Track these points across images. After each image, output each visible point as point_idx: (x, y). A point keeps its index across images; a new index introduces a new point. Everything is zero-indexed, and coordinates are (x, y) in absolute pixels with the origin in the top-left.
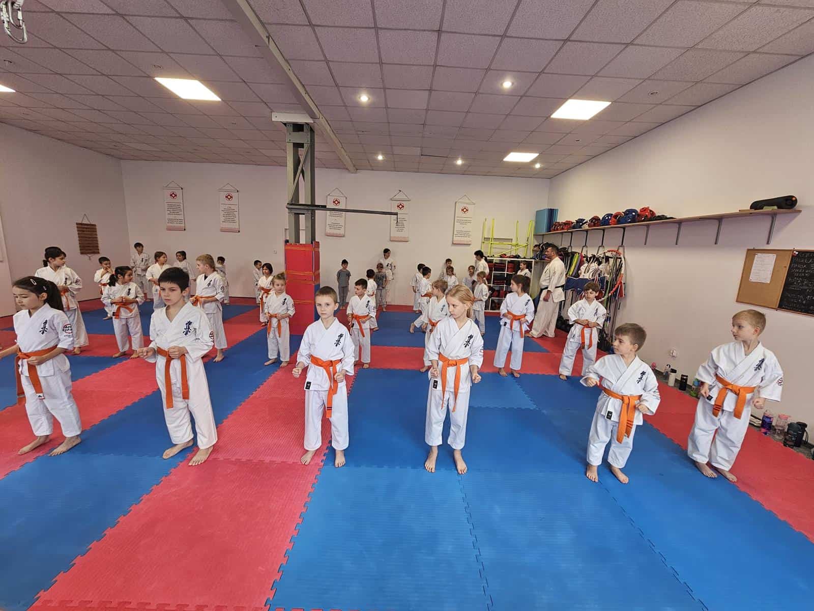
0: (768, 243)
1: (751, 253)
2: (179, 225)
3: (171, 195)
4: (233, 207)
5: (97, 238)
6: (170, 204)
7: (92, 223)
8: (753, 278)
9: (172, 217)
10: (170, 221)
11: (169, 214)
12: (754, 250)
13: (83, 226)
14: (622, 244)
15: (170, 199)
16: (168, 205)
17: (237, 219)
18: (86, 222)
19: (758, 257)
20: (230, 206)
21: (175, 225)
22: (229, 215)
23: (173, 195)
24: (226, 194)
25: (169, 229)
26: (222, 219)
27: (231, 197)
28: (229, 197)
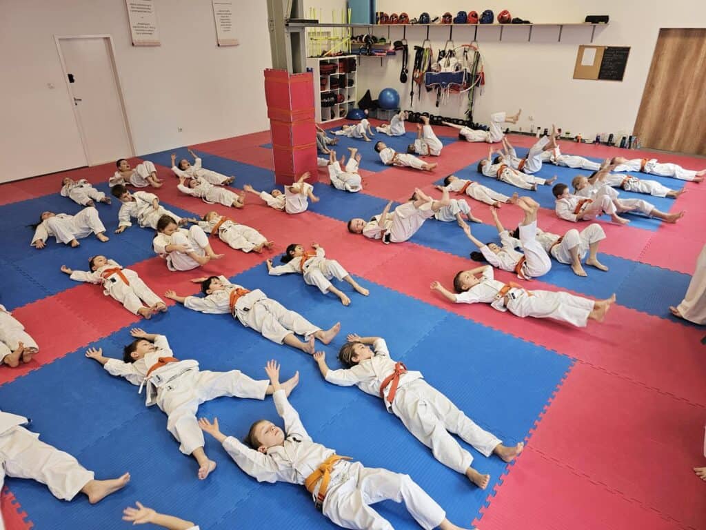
0: (592, 41)
1: (582, 48)
8: (583, 63)
12: (583, 46)
14: (475, 40)
19: (586, 50)
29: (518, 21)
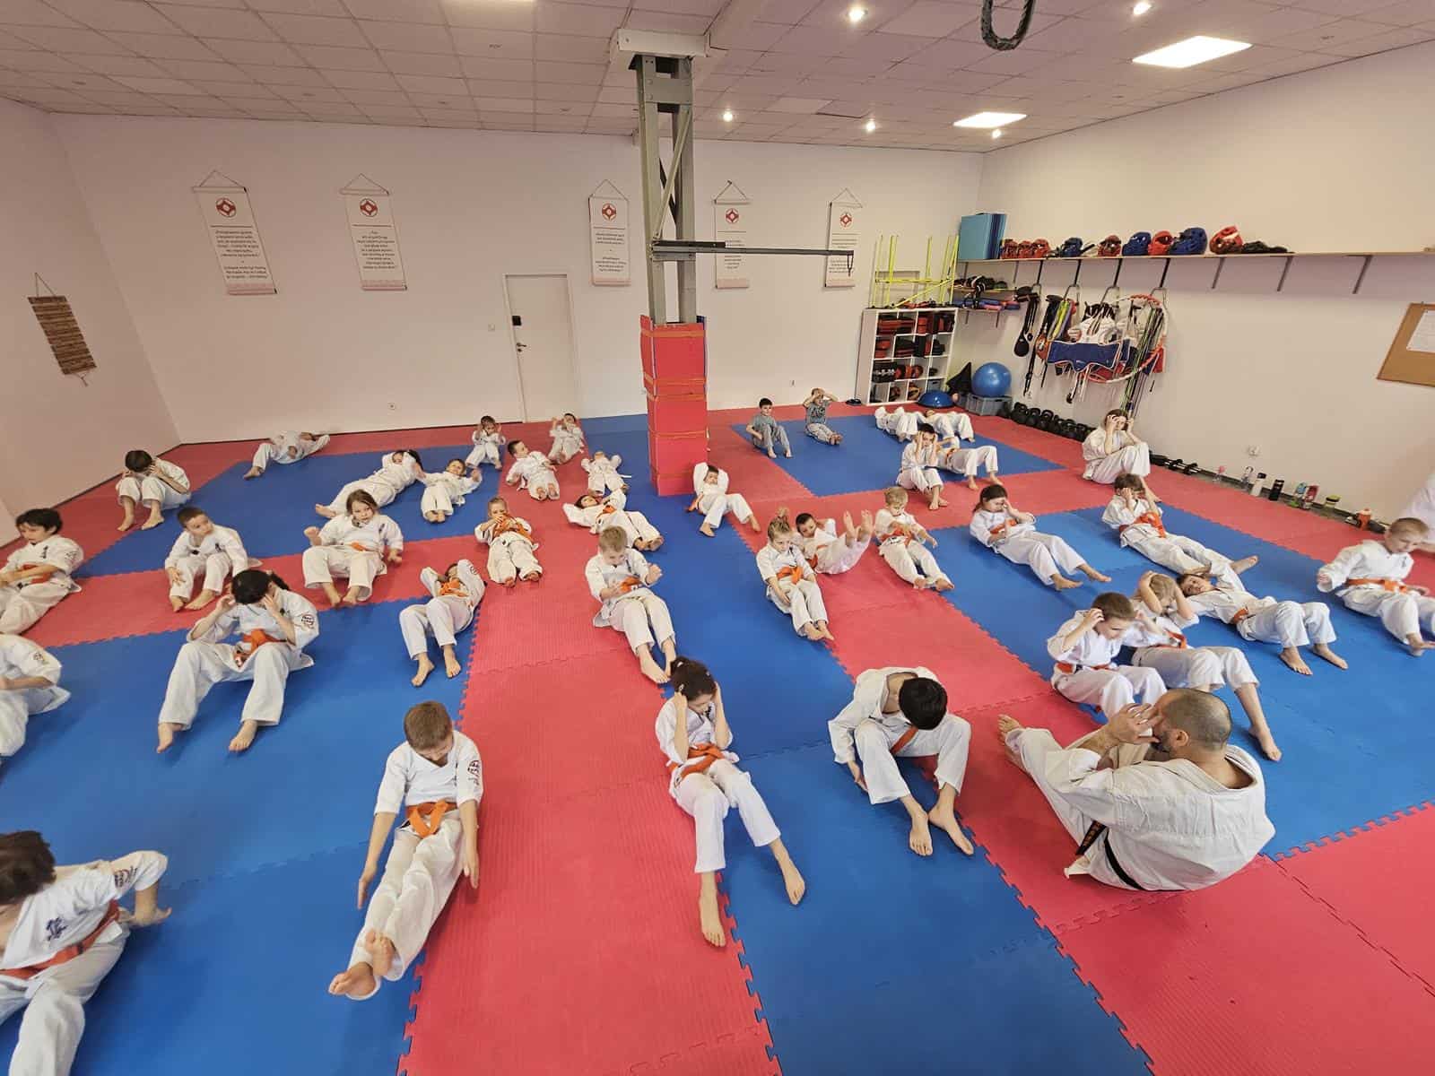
1: (1416, 309)
2: (256, 281)
3: (220, 208)
4: (381, 232)
5: (77, 329)
6: (220, 229)
7: (58, 295)
8: (1414, 345)
9: (233, 261)
10: (234, 271)
11: (225, 255)
12: (1423, 305)
13: (45, 304)
14: (1161, 286)
15: (220, 218)
16: (217, 232)
17: (396, 260)
18: (44, 293)
19: (1429, 316)
20: (375, 229)
21: (249, 281)
22: (377, 250)
23: (226, 208)
24: (361, 199)
25: (235, 292)
26: (363, 260)
27: (374, 208)
28: (369, 208)
29: (1258, 248)
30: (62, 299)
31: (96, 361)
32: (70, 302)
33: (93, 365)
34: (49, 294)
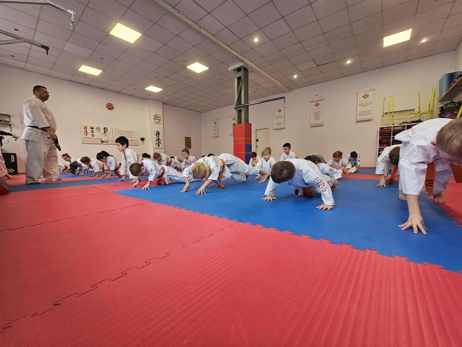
5: (191, 143)
11: (214, 131)
15: (214, 125)
21: (216, 135)
23: (215, 123)
25: (214, 137)
30: (190, 138)
31: (192, 147)
32: (191, 139)
33: (191, 148)
34: (188, 137)
